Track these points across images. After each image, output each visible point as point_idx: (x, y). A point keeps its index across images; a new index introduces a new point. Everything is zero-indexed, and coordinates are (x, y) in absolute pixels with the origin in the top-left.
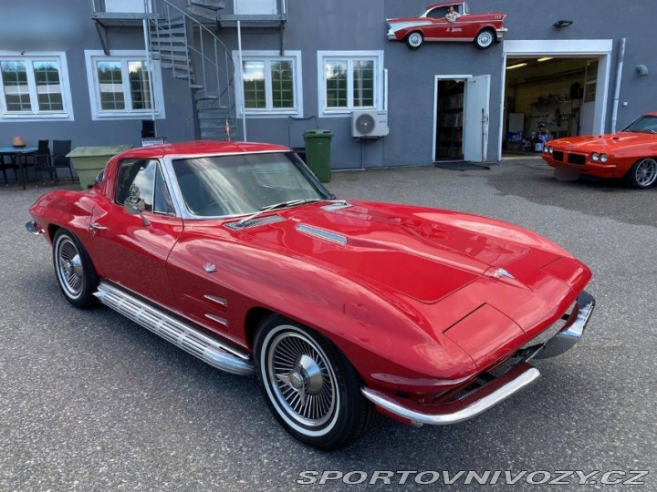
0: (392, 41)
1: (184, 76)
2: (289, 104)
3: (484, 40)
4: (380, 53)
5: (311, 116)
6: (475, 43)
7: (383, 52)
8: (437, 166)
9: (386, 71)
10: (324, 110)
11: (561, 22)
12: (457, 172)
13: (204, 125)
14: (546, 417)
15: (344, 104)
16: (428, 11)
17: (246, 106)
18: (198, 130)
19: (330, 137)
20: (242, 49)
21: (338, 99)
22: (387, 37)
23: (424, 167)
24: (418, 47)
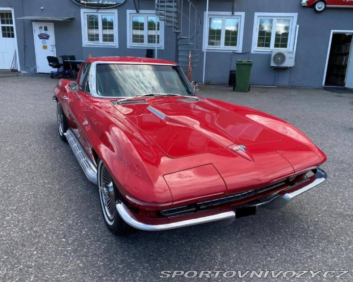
0: (304, 7)
1: (170, 25)
2: (234, 44)
4: (295, 15)
5: (246, 52)
7: (297, 14)
8: (325, 89)
9: (298, 26)
10: (255, 48)
12: (335, 94)
13: (180, 54)
14: (264, 246)
15: (268, 45)
17: (209, 45)
18: (177, 56)
19: (251, 65)
20: (209, 10)
21: (265, 43)
22: (301, 4)
23: (316, 89)
24: (321, 12)
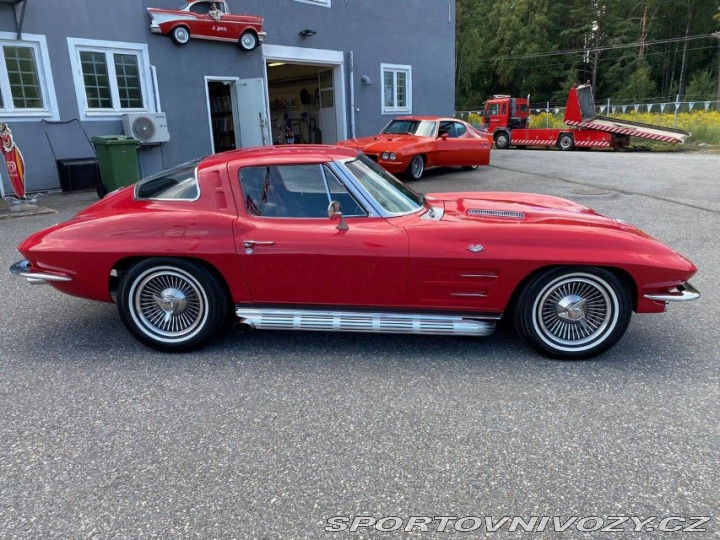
0: (156, 34)
2: (38, 104)
3: (248, 42)
4: (144, 47)
5: (70, 120)
6: (239, 46)
7: (146, 45)
9: (154, 68)
10: (85, 111)
11: (307, 32)
15: (108, 104)
16: (191, 5)
21: (100, 99)
22: (150, 29)
24: (185, 44)
